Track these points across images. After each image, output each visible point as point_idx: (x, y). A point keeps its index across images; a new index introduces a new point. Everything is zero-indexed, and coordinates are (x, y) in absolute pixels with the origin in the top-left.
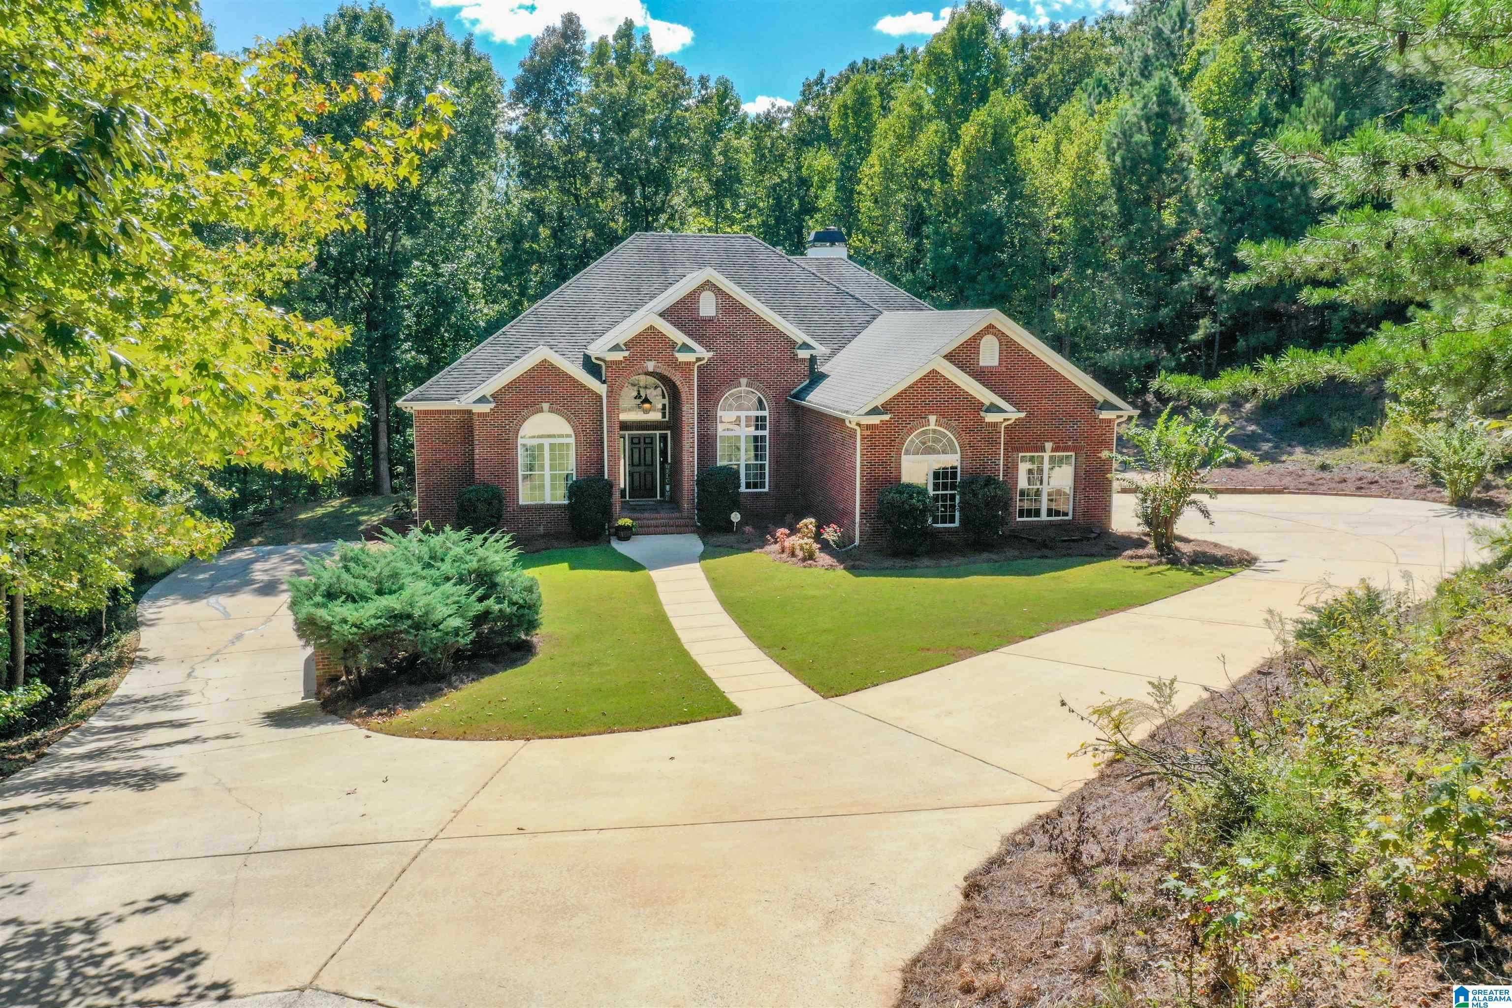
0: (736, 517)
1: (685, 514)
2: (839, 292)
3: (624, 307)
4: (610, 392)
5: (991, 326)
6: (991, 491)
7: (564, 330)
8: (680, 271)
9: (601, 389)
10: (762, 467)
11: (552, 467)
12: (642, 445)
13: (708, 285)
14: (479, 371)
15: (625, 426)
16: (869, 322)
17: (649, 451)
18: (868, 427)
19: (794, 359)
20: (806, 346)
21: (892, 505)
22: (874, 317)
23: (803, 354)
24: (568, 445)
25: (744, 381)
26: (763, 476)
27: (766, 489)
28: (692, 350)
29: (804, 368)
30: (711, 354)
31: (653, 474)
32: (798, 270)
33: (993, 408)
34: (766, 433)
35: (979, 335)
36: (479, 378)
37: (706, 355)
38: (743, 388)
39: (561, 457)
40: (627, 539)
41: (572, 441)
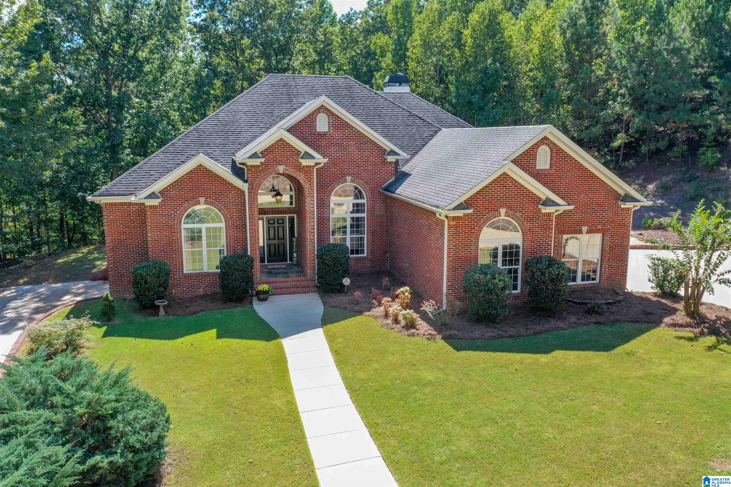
0: (346, 281)
1: (309, 277)
2: (411, 115)
3: (262, 125)
4: (251, 189)
5: (545, 138)
6: (554, 270)
7: (217, 142)
8: (301, 100)
9: (245, 187)
10: (362, 239)
11: (208, 246)
12: (276, 225)
13: (322, 109)
14: (152, 173)
15: (263, 211)
16: (432, 136)
17: (281, 229)
18: (454, 218)
19: (384, 162)
20: (393, 153)
21: (477, 283)
22: (436, 132)
23: (391, 159)
24: (220, 228)
25: (349, 178)
26: (362, 245)
27: (365, 255)
28: (312, 157)
29: (391, 168)
30: (326, 160)
31: (284, 245)
32: (382, 100)
33: (548, 202)
34: (365, 215)
35: (537, 146)
36: (153, 178)
37: (322, 160)
38: (348, 183)
39: (215, 237)
40: (265, 300)
41: (222, 225)
